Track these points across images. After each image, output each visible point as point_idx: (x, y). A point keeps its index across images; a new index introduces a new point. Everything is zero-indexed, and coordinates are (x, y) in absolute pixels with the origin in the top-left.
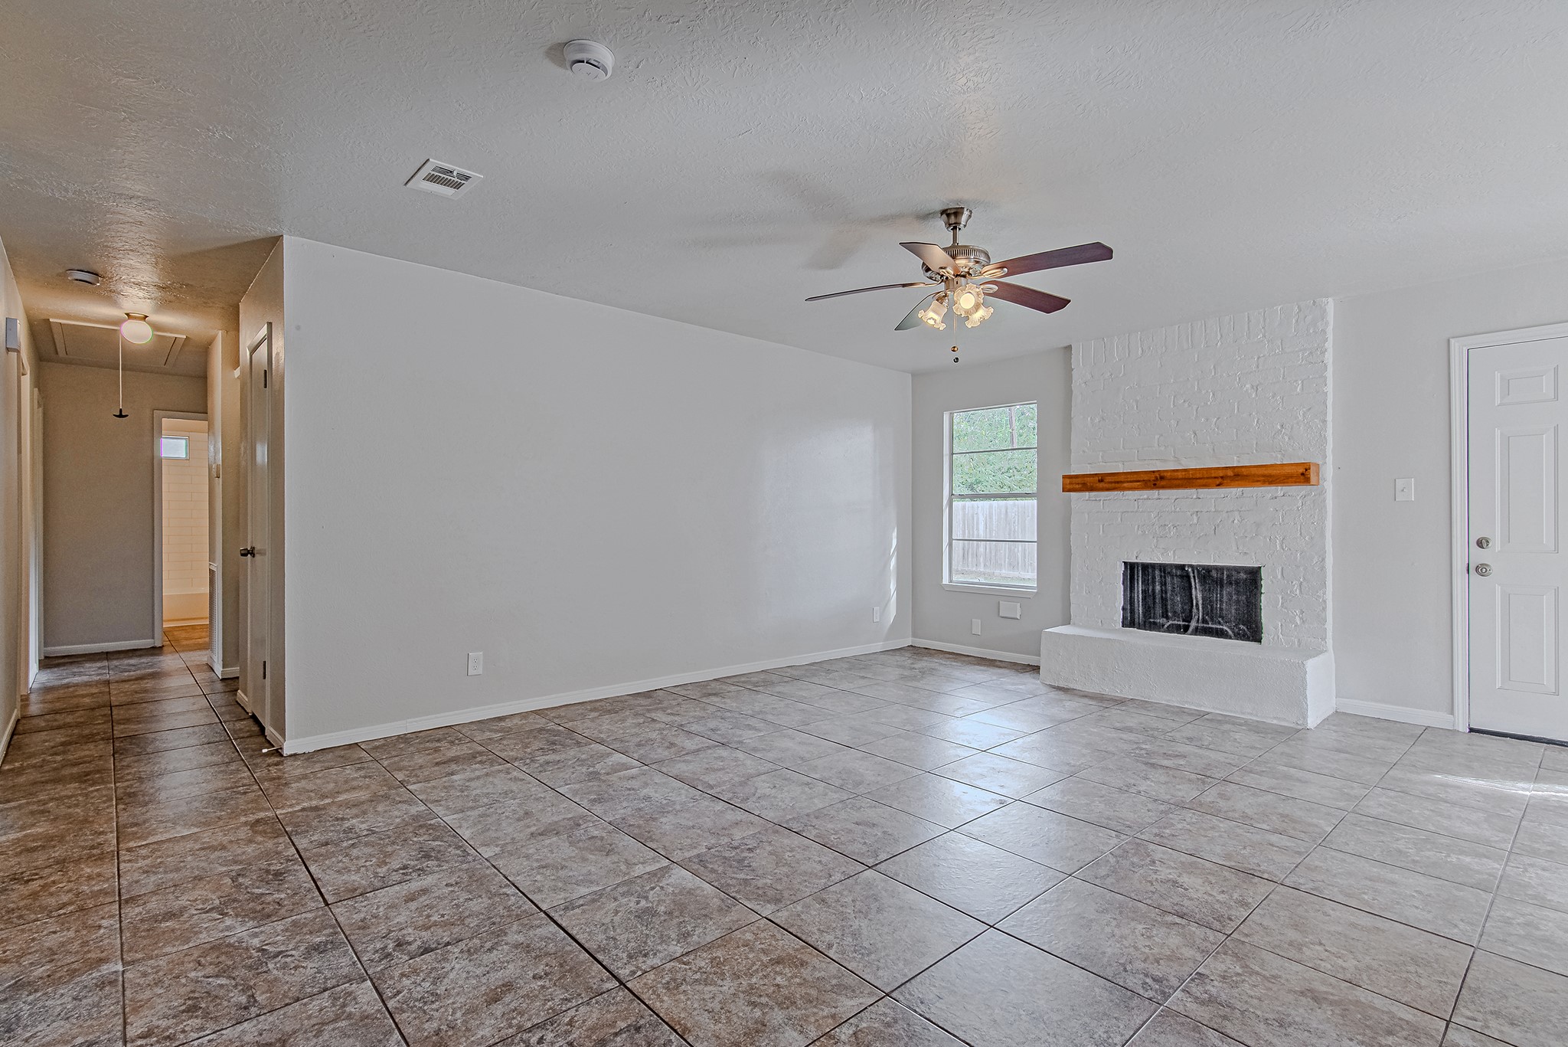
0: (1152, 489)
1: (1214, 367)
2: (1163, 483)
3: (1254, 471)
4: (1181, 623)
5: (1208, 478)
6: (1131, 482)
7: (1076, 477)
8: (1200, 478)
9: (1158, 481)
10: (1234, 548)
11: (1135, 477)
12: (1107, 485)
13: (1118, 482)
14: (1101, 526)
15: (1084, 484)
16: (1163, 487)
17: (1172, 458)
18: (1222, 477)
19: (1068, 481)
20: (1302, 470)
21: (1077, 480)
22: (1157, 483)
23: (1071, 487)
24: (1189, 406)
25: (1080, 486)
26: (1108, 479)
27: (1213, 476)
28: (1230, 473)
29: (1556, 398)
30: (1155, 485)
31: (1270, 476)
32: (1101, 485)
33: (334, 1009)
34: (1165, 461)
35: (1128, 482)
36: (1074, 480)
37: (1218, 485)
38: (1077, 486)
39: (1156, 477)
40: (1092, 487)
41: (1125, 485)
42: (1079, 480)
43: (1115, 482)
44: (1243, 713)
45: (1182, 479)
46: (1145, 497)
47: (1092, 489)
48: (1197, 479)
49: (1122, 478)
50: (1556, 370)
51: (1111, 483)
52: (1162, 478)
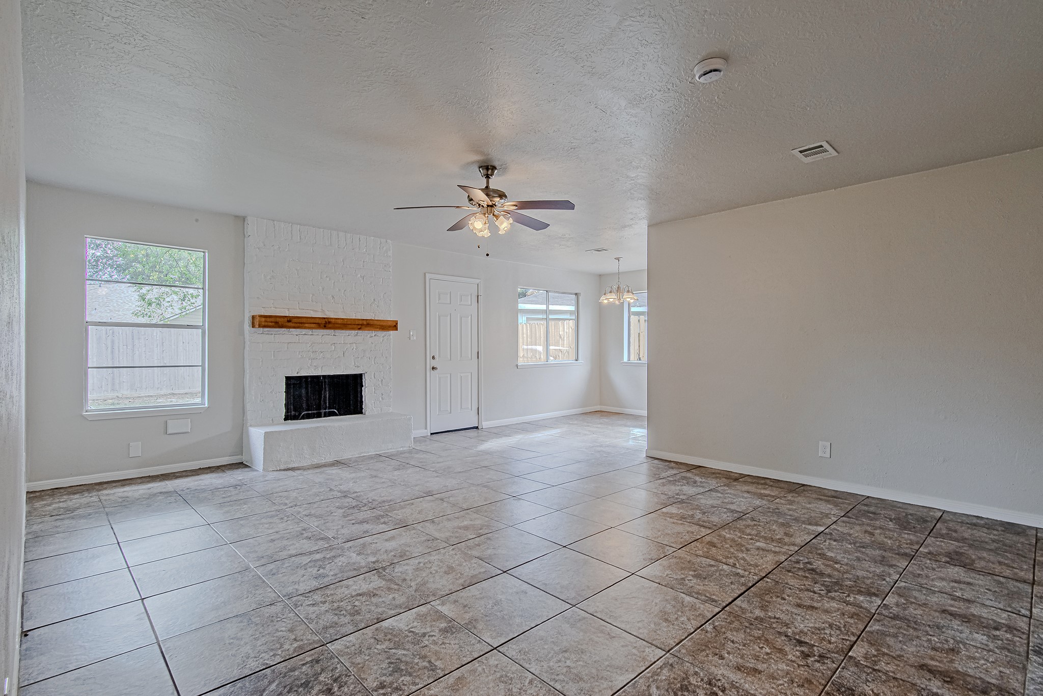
0: (323, 329)
1: (343, 261)
2: (330, 325)
3: (376, 322)
4: (315, 412)
5: (354, 325)
6: (310, 323)
7: (270, 317)
8: (350, 324)
9: (326, 324)
10: (353, 364)
11: (312, 321)
12: (293, 325)
13: (301, 323)
14: (273, 352)
15: (276, 323)
16: (330, 328)
17: (320, 310)
18: (361, 325)
19: (263, 319)
20: (395, 324)
21: (271, 319)
22: (327, 325)
23: (266, 324)
24: (329, 280)
25: (273, 324)
26: (295, 320)
27: (357, 323)
28: (365, 323)
29: (450, 303)
30: (325, 326)
31: (382, 326)
32: (290, 324)
33: (881, 659)
34: (316, 311)
35: (308, 323)
36: (268, 320)
37: (359, 329)
38: (271, 324)
39: (326, 322)
40: (282, 325)
41: (306, 325)
42: (273, 320)
43: (299, 323)
44: (388, 450)
45: (340, 324)
46: (304, 333)
47: (282, 327)
48: (348, 324)
49: (304, 320)
50: (450, 293)
51: (296, 323)
52: (329, 322)
